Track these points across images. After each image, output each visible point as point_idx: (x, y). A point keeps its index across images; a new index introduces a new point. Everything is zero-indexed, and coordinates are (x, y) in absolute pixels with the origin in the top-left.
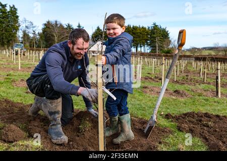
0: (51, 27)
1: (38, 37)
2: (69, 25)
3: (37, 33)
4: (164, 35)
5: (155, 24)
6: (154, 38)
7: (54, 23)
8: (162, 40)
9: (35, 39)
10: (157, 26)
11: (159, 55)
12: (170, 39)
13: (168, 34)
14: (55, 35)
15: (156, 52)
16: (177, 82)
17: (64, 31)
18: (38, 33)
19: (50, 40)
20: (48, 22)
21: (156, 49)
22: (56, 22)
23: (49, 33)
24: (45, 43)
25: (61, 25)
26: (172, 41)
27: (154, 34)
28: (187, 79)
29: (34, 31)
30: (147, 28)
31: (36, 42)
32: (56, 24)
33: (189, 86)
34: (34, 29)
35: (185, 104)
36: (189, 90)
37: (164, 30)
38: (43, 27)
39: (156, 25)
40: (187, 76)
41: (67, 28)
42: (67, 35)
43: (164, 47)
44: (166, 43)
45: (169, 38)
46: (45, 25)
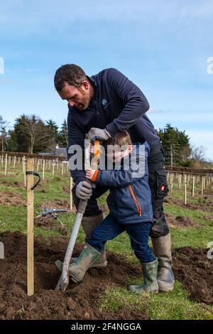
0: (26, 124)
1: (8, 136)
2: (51, 122)
3: (7, 130)
4: (182, 141)
5: (169, 126)
6: (168, 144)
7: (31, 118)
8: (179, 148)
9: (4, 139)
10: (172, 128)
11: (174, 169)
12: (190, 147)
13: (187, 140)
14: (31, 135)
15: (170, 164)
16: (188, 206)
17: (44, 129)
18: (9, 131)
19: (23, 141)
20: (23, 117)
21: (170, 161)
22: (34, 117)
23: (23, 131)
24: (17, 145)
25: (40, 122)
26: (193, 150)
27: (168, 139)
28: (204, 202)
29: (3, 129)
30: (158, 131)
31: (5, 144)
32: (34, 120)
33: (202, 212)
34: (3, 126)
35: (186, 236)
36: (199, 218)
37: (182, 135)
38: (15, 123)
39: (171, 126)
40: (205, 198)
41: (48, 126)
42: (47, 135)
43: (181, 158)
44: (184, 152)
45: (189, 145)
46: (19, 120)
